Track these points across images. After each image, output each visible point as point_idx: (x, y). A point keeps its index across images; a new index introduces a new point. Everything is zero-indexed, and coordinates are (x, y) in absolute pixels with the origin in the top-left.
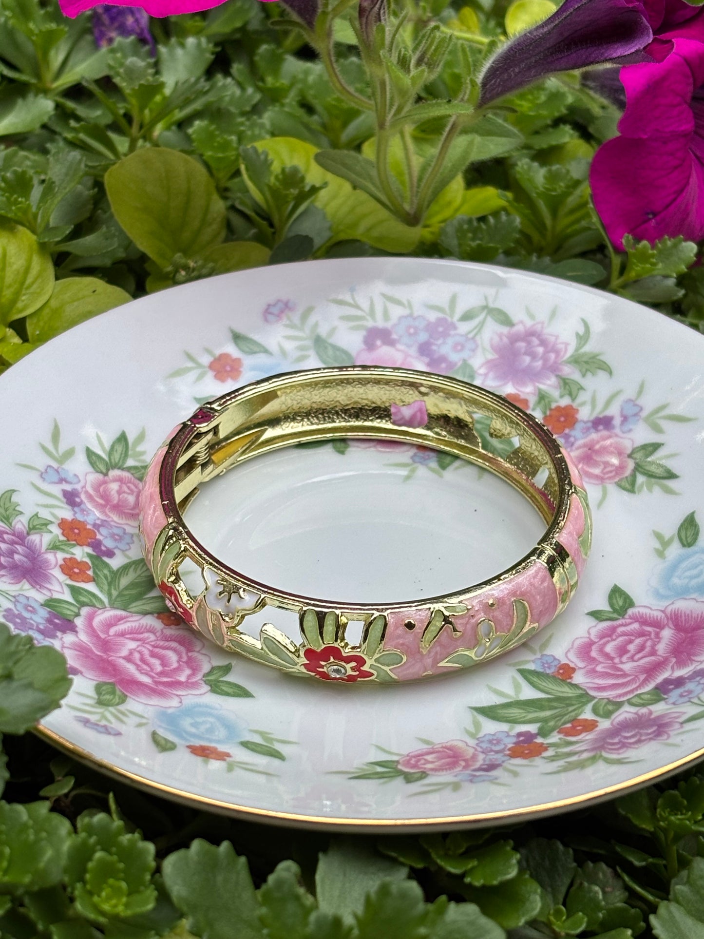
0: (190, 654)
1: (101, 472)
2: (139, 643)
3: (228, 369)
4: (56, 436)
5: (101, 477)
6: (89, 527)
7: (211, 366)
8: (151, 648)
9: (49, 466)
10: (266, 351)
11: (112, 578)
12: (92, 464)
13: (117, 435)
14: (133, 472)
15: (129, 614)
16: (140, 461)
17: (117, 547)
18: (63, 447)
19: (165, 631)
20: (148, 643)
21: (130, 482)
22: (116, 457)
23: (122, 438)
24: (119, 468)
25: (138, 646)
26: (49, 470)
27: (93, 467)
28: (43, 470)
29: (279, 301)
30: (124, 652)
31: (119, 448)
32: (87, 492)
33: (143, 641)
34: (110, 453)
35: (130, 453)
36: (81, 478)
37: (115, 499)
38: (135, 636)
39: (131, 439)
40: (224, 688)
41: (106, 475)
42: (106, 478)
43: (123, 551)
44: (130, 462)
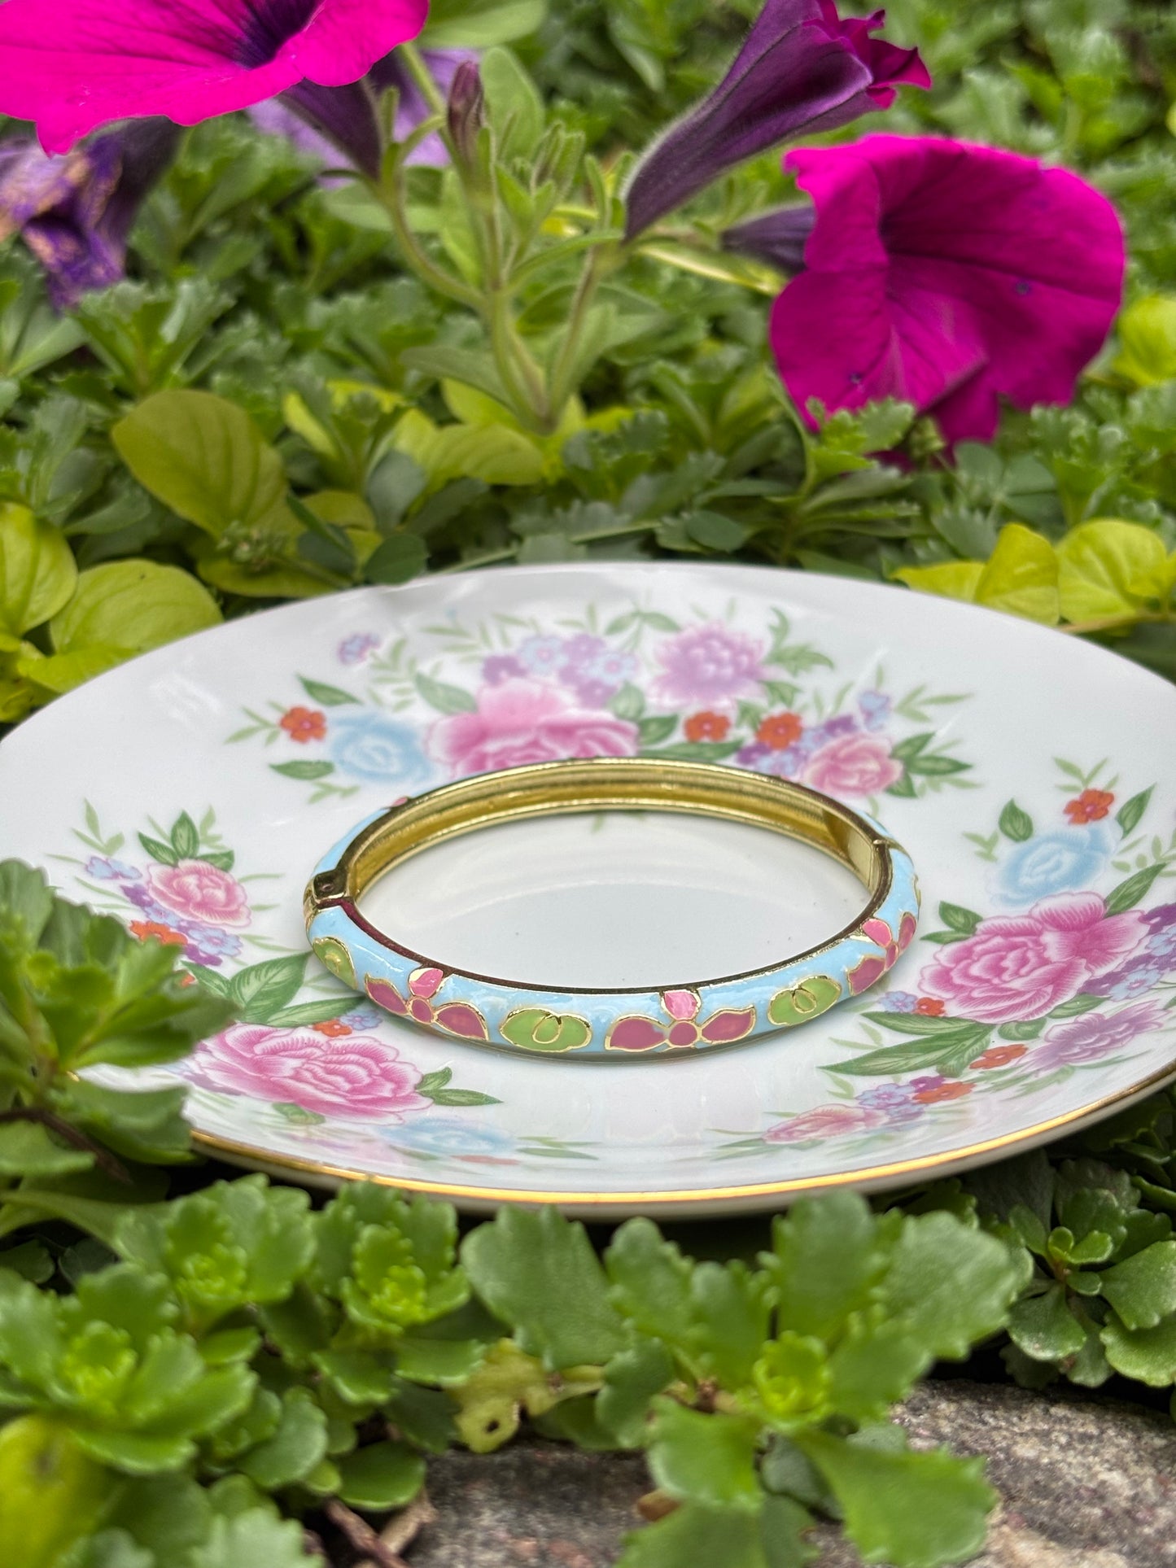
0: (382, 1065)
1: (168, 863)
2: (304, 1060)
3: (307, 725)
4: (92, 819)
5: (169, 869)
6: (173, 930)
7: (284, 724)
8: (323, 1065)
9: (93, 858)
10: (351, 699)
11: (229, 989)
12: (153, 854)
13: (174, 817)
14: (213, 861)
15: (271, 1029)
16: (217, 847)
17: (220, 953)
18: (107, 833)
19: (332, 1043)
20: (315, 1059)
21: (212, 874)
22: (183, 845)
23: (184, 820)
24: (192, 857)
25: (303, 1064)
26: (94, 862)
27: (154, 857)
28: (88, 863)
29: (355, 637)
30: (288, 1072)
31: (183, 833)
32: (156, 890)
33: (307, 1057)
34: (174, 838)
35: (200, 837)
36: (142, 870)
37: (198, 896)
38: (293, 1052)
39: (197, 819)
40: (452, 1098)
41: (175, 866)
42: (177, 871)
43: (232, 957)
44: (203, 850)
